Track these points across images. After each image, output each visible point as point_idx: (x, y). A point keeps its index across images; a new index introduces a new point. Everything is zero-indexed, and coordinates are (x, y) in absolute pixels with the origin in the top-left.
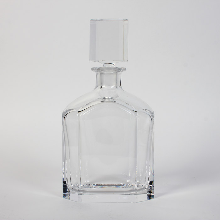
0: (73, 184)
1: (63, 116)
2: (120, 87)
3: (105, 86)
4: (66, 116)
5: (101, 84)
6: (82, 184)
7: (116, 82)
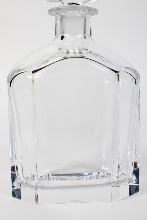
0: (26, 176)
1: (8, 81)
2: (90, 37)
3: (68, 35)
4: (14, 81)
5: (63, 33)
6: (39, 176)
7: (85, 30)
